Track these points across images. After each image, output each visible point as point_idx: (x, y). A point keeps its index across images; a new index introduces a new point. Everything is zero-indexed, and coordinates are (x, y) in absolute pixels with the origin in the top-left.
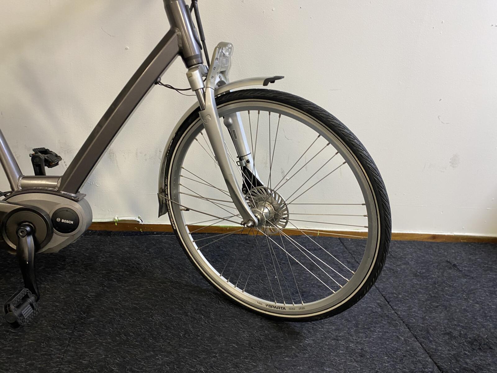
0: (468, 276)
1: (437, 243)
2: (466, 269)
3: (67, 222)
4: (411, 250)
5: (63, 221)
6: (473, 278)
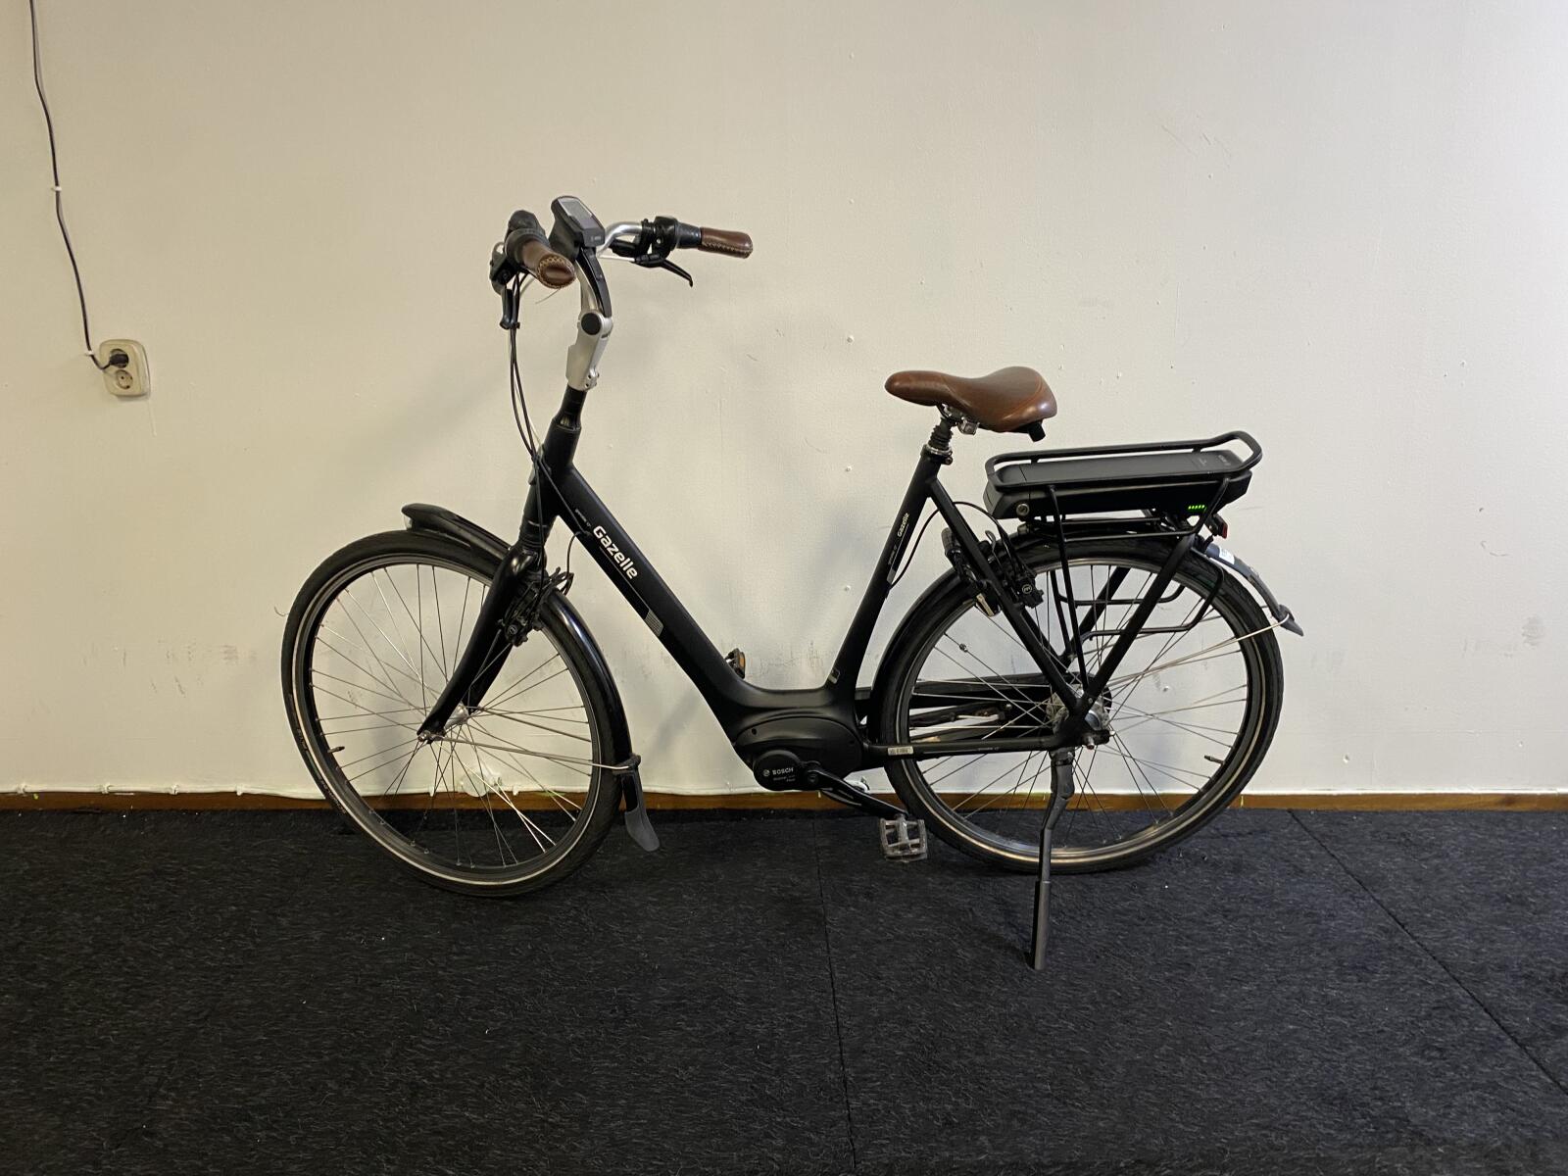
1: (1520, 813)
4: (1455, 829)
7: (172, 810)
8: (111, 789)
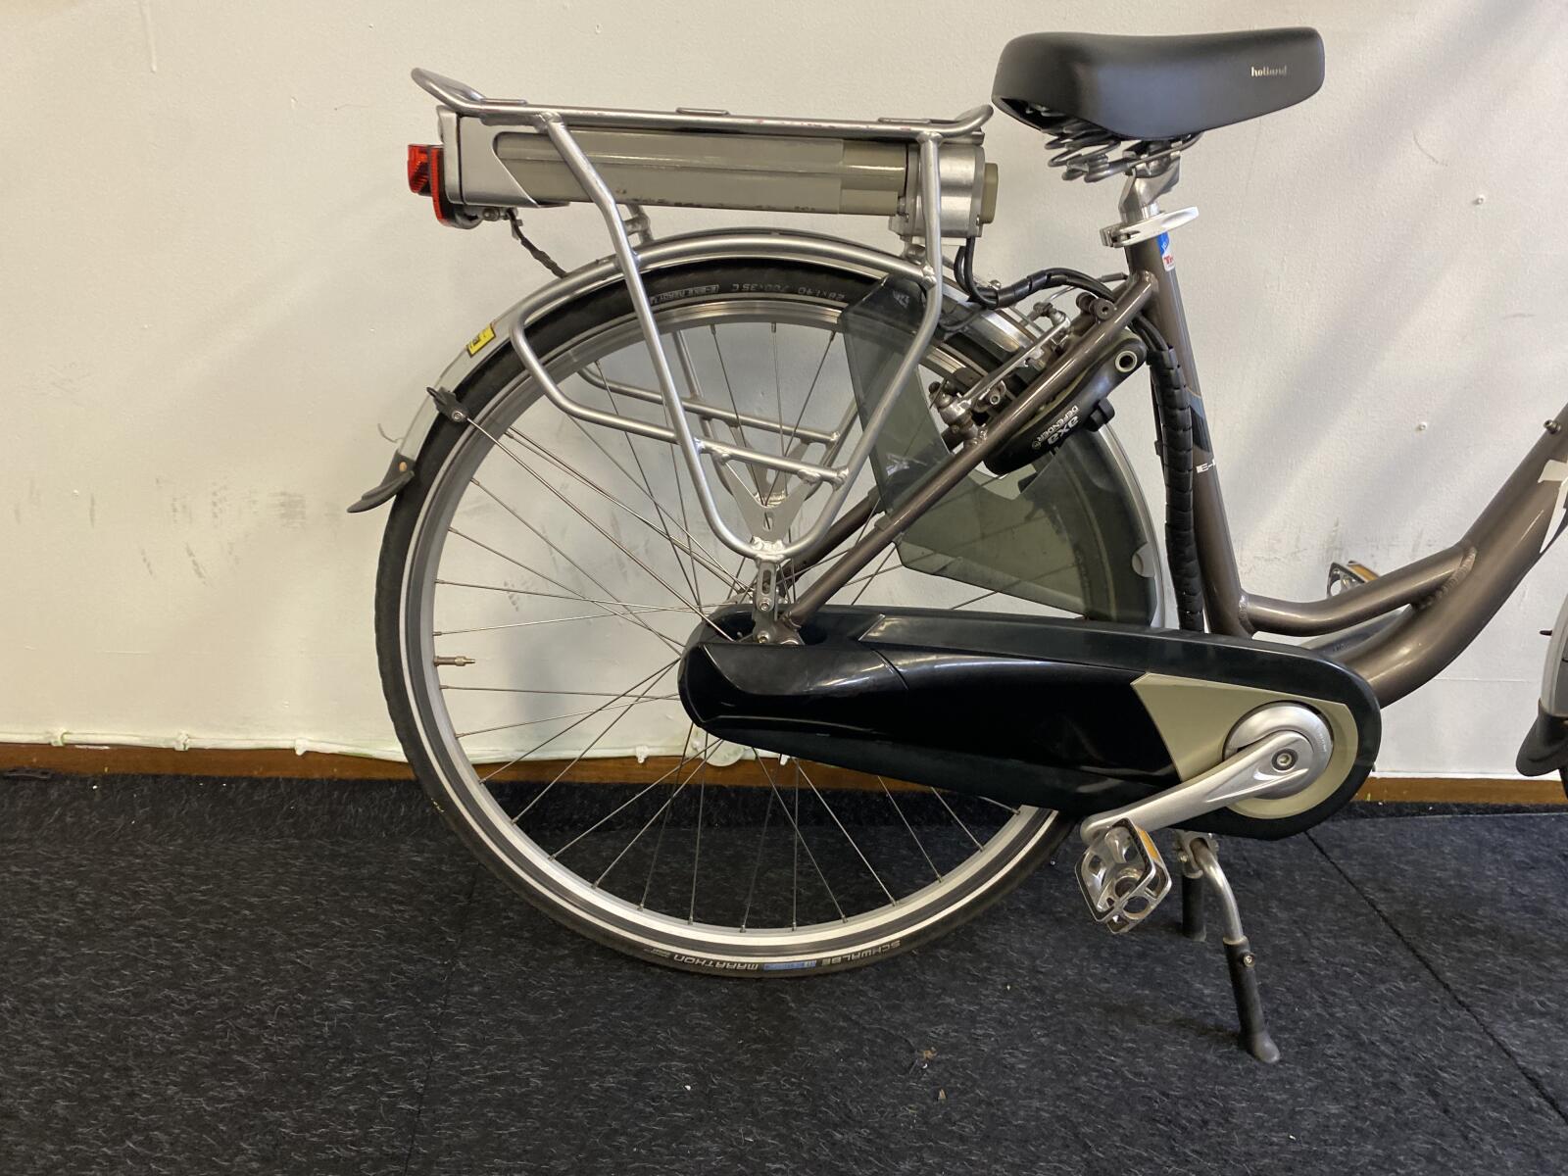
7: (177, 777)
8: (68, 739)
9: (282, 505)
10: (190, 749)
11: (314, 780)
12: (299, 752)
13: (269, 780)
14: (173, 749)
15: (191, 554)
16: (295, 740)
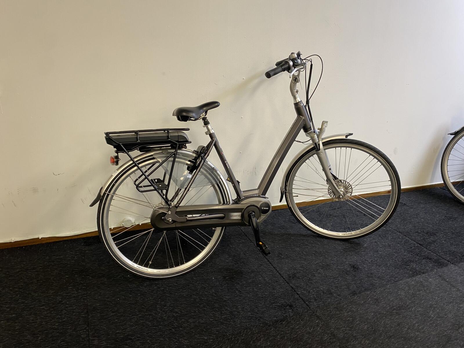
0: (413, 208)
2: (410, 205)
3: (266, 208)
5: (264, 208)
6: (415, 208)
9: (33, 190)
10: (15, 242)
11: (44, 244)
12: (40, 238)
13: (34, 245)
14: (11, 242)
15: (13, 202)
16: (39, 236)
